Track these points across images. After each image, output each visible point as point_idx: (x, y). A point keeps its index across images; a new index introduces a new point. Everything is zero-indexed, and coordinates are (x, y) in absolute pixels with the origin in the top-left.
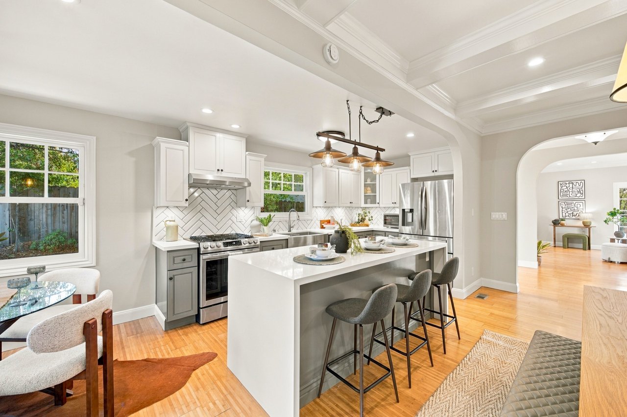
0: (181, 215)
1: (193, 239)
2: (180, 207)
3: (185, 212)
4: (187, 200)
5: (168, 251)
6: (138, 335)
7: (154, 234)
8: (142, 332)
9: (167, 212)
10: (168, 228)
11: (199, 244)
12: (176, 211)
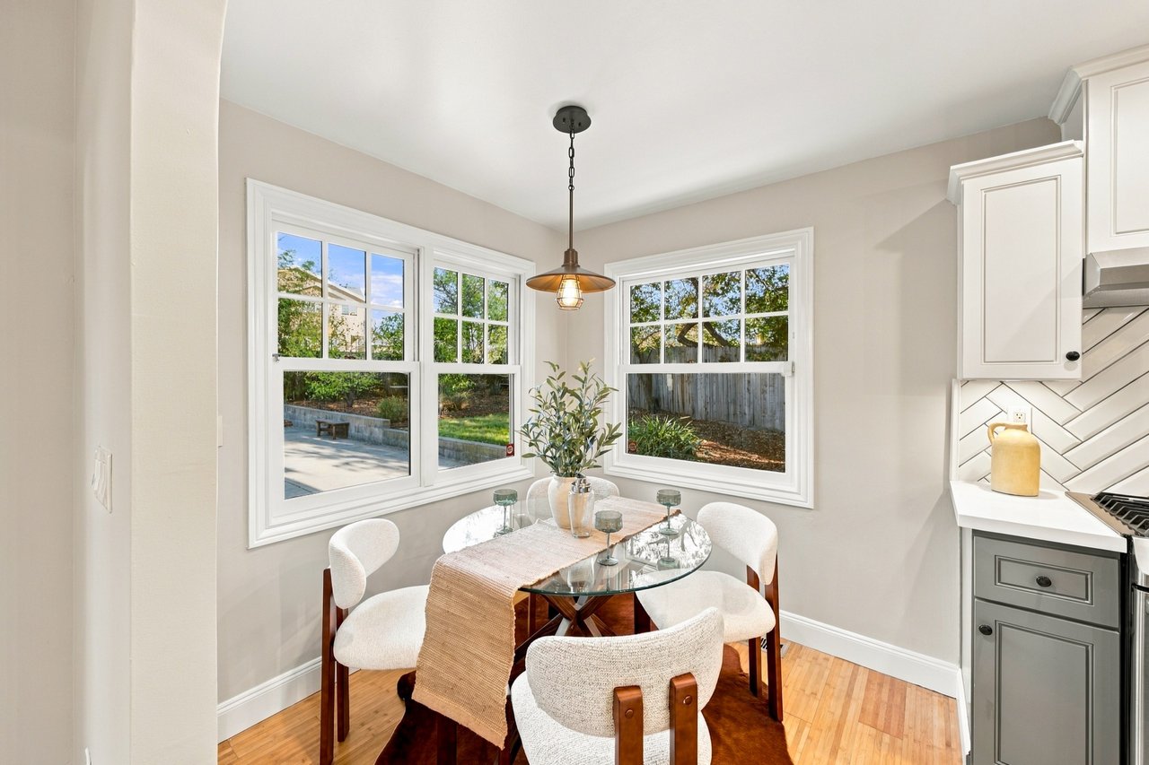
0: (1062, 411)
1: (1109, 503)
2: (1051, 381)
3: (1079, 399)
4: (1072, 357)
5: (976, 533)
6: (887, 738)
7: (955, 460)
8: (900, 735)
9: (1003, 396)
10: (997, 449)
11: (1129, 539)
12: (1037, 395)
